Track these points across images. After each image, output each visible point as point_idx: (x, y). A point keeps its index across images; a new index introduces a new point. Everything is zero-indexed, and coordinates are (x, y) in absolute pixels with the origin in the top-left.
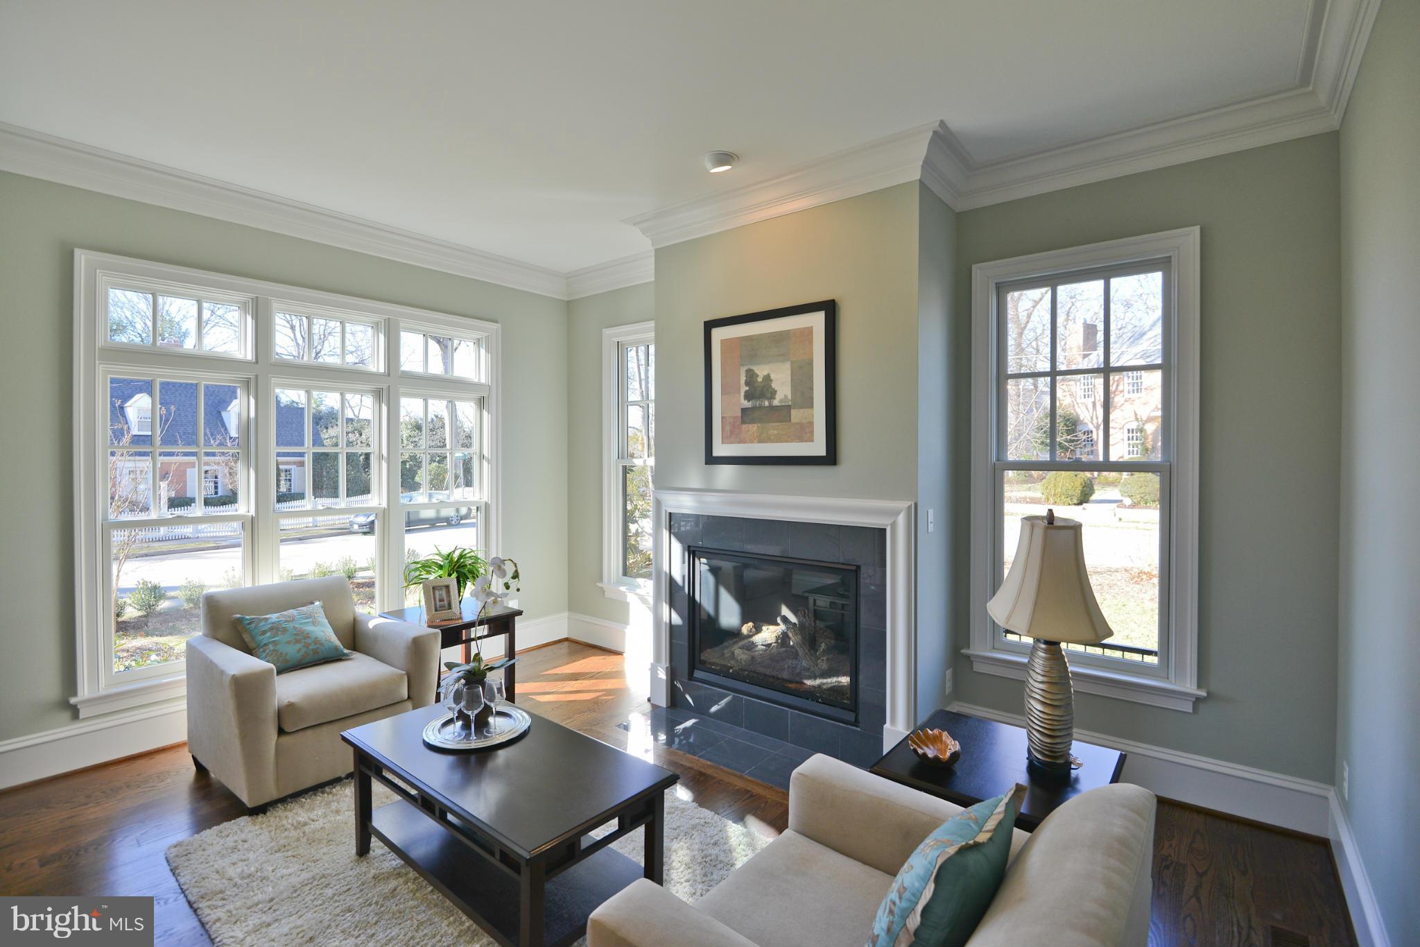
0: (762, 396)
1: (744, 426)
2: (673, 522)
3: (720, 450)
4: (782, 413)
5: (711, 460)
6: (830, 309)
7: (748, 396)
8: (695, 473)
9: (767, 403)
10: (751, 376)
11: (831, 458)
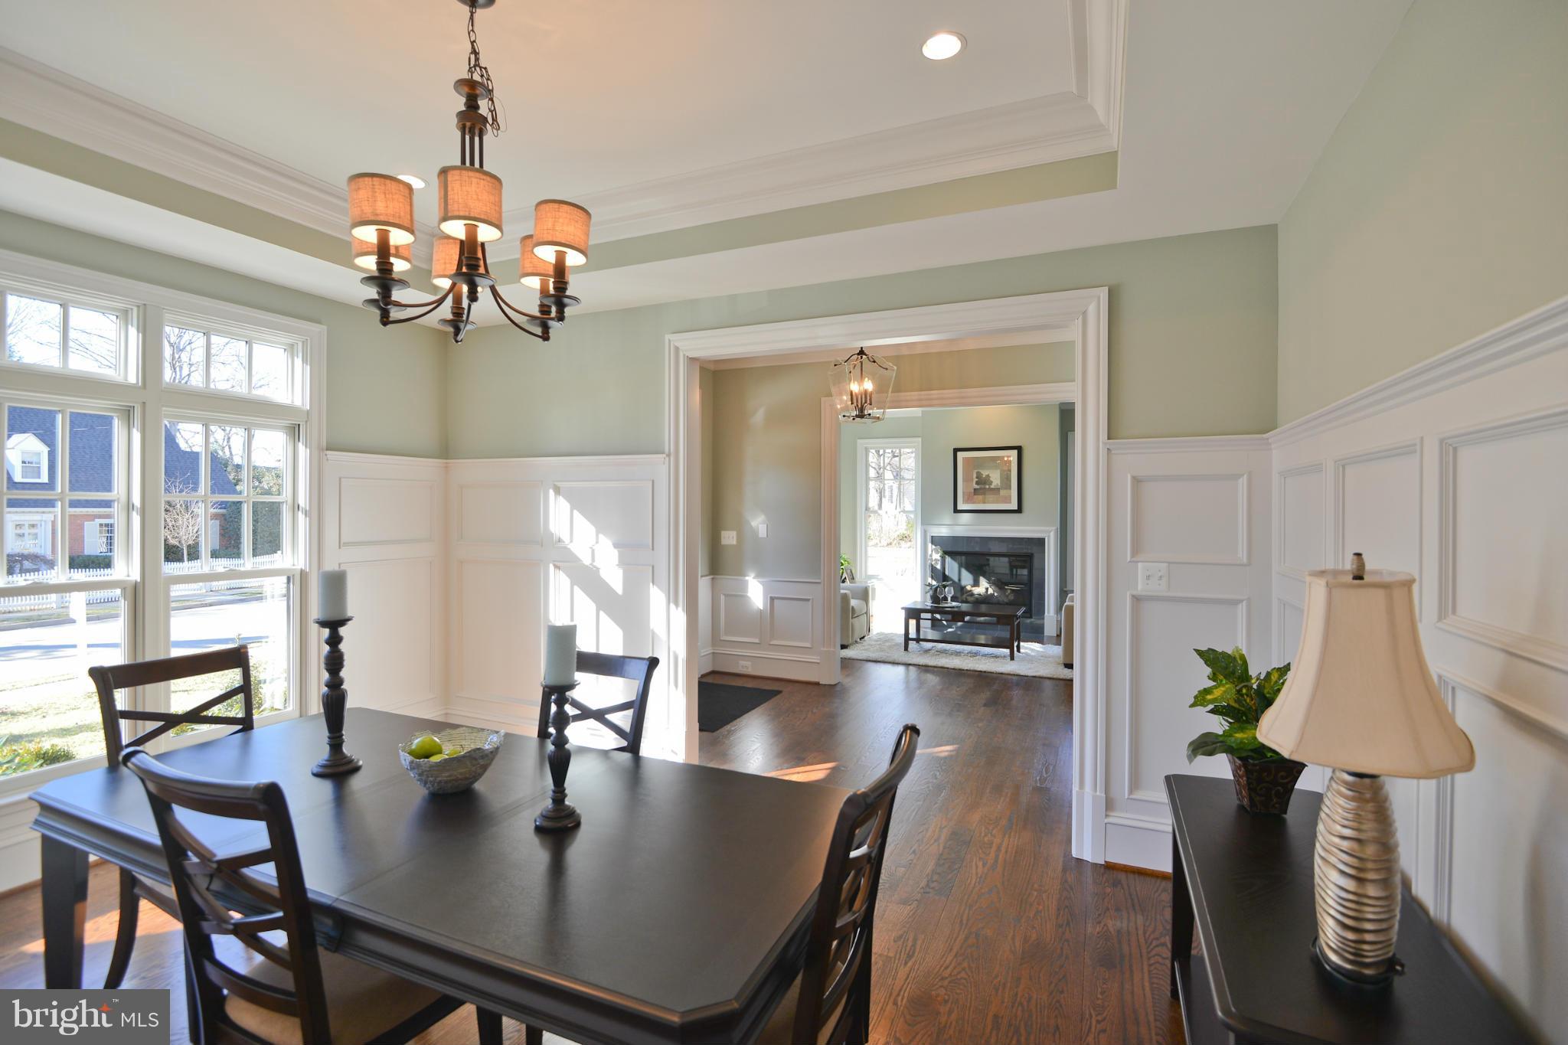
0: (985, 483)
1: (976, 497)
2: (935, 540)
3: (960, 507)
4: (997, 490)
5: (956, 511)
6: (1019, 449)
7: (977, 483)
8: (948, 516)
9: (987, 487)
10: (979, 475)
11: (1019, 510)
